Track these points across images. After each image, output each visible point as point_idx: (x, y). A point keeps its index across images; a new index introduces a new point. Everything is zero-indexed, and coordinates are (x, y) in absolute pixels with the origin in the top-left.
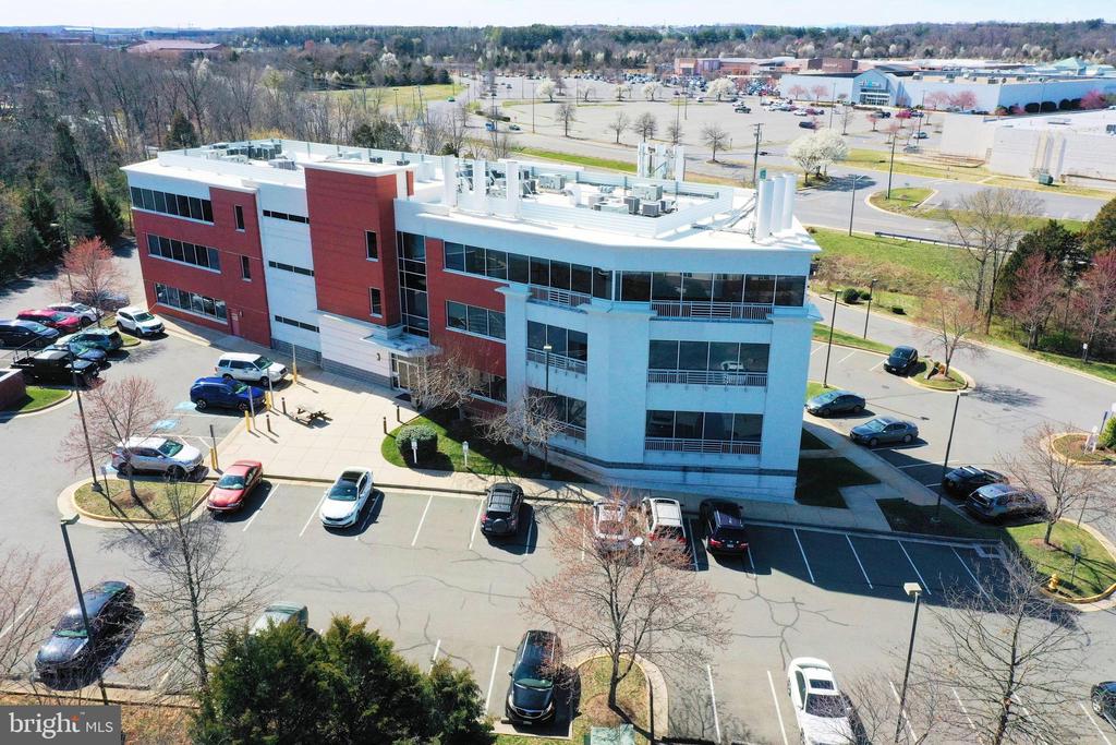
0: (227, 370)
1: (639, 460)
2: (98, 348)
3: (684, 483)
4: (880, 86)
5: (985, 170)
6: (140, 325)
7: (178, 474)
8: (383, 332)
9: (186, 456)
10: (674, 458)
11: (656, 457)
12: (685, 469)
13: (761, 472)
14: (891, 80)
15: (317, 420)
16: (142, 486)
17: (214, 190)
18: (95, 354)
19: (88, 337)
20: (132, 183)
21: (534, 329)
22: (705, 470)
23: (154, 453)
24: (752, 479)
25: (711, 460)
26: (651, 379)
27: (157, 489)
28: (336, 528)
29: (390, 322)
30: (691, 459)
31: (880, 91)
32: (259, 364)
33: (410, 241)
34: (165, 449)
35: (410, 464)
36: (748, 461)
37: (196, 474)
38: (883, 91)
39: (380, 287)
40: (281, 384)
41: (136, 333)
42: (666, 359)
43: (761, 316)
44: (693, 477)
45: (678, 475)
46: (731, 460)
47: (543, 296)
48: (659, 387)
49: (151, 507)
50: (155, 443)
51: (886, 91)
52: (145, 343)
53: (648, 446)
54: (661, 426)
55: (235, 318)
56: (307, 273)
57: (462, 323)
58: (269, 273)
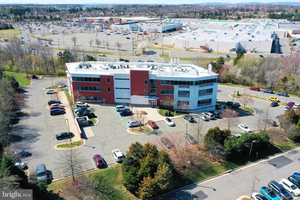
1: (197, 108)
5: (174, 48)
8: (148, 97)
10: (201, 107)
11: (199, 108)
12: (202, 108)
13: (211, 107)
17: (101, 76)
21: (180, 92)
22: (205, 108)
24: (210, 108)
25: (206, 106)
30: (203, 107)
33: (152, 81)
36: (210, 105)
38: (137, 28)
39: (147, 89)
42: (201, 93)
46: (208, 106)
47: (181, 86)
48: (199, 97)
53: (198, 106)
54: (199, 103)
55: (104, 100)
56: (126, 89)
57: (164, 93)
58: (115, 90)
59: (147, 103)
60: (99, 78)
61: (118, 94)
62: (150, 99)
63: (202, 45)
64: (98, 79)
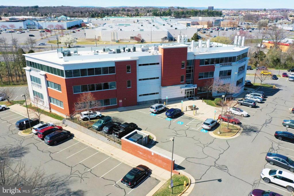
4: (32, 24)
5: (101, 41)
13: (242, 87)
14: (35, 22)
17: (117, 62)
31: (32, 25)
38: (33, 25)
47: (223, 65)
51: (34, 25)
55: (121, 101)
56: (154, 78)
57: (202, 77)
58: (139, 83)
59: (183, 95)
60: (114, 67)
61: (142, 88)
62: (187, 88)
63: (132, 36)
64: (112, 69)
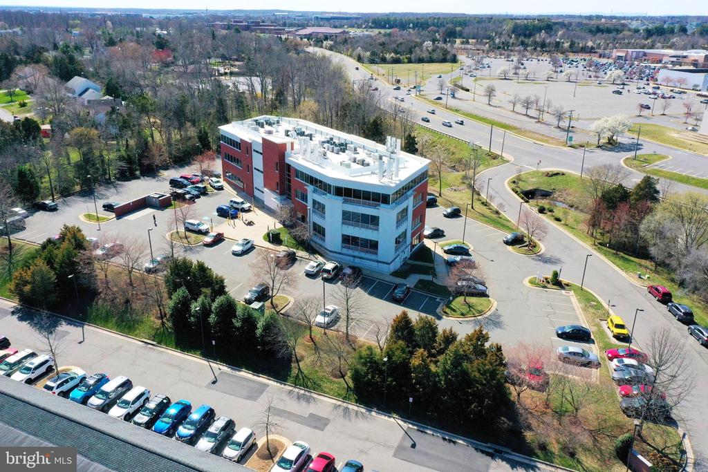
0: (232, 204)
1: (339, 251)
2: (198, 191)
3: (354, 262)
6: (215, 185)
7: (200, 232)
8: (278, 197)
9: (203, 228)
10: (350, 252)
11: (345, 251)
12: (354, 257)
13: (378, 262)
15: (250, 224)
16: (188, 234)
17: (241, 140)
18: (196, 193)
19: (196, 187)
20: (221, 133)
21: (314, 202)
22: (360, 258)
23: (194, 225)
24: (375, 264)
25: (362, 255)
26: (343, 223)
27: (193, 235)
28: (235, 254)
29: (281, 194)
30: (356, 253)
32: (242, 203)
33: (289, 166)
34: (199, 225)
35: (269, 241)
36: (374, 257)
37: (206, 233)
39: (278, 181)
40: (249, 211)
41: (213, 187)
42: (348, 217)
43: (375, 206)
44: (357, 260)
45: (352, 259)
46: (368, 256)
47: (317, 191)
48: (345, 226)
49: (189, 240)
50: (196, 222)
52: (215, 191)
53: (343, 247)
54: (347, 240)
55: (245, 186)
60: (240, 144)
